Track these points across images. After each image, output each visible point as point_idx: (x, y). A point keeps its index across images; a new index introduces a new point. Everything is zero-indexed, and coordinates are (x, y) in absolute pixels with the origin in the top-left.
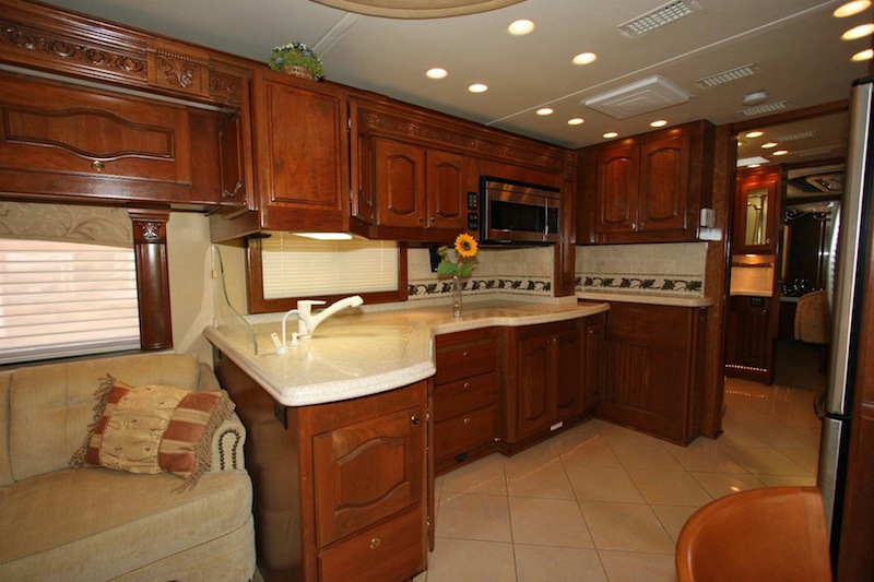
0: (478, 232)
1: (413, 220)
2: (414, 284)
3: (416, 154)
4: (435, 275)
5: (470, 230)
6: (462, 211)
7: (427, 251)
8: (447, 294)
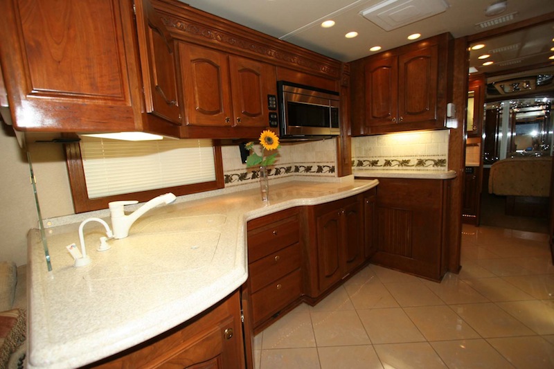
0: (278, 129)
1: (220, 120)
2: (229, 174)
3: (218, 59)
4: (245, 166)
5: (271, 127)
6: (264, 112)
7: (238, 147)
8: (256, 179)
